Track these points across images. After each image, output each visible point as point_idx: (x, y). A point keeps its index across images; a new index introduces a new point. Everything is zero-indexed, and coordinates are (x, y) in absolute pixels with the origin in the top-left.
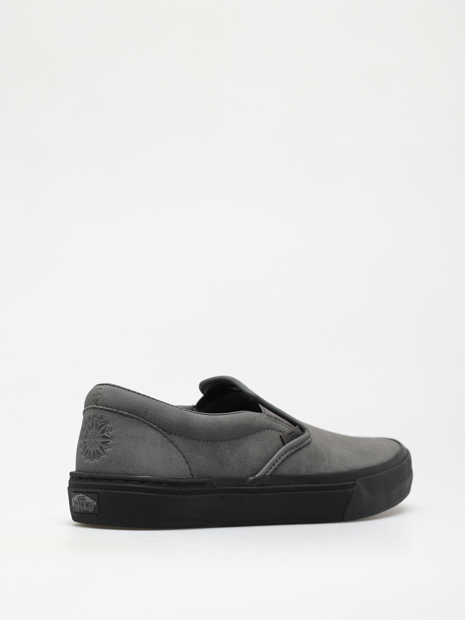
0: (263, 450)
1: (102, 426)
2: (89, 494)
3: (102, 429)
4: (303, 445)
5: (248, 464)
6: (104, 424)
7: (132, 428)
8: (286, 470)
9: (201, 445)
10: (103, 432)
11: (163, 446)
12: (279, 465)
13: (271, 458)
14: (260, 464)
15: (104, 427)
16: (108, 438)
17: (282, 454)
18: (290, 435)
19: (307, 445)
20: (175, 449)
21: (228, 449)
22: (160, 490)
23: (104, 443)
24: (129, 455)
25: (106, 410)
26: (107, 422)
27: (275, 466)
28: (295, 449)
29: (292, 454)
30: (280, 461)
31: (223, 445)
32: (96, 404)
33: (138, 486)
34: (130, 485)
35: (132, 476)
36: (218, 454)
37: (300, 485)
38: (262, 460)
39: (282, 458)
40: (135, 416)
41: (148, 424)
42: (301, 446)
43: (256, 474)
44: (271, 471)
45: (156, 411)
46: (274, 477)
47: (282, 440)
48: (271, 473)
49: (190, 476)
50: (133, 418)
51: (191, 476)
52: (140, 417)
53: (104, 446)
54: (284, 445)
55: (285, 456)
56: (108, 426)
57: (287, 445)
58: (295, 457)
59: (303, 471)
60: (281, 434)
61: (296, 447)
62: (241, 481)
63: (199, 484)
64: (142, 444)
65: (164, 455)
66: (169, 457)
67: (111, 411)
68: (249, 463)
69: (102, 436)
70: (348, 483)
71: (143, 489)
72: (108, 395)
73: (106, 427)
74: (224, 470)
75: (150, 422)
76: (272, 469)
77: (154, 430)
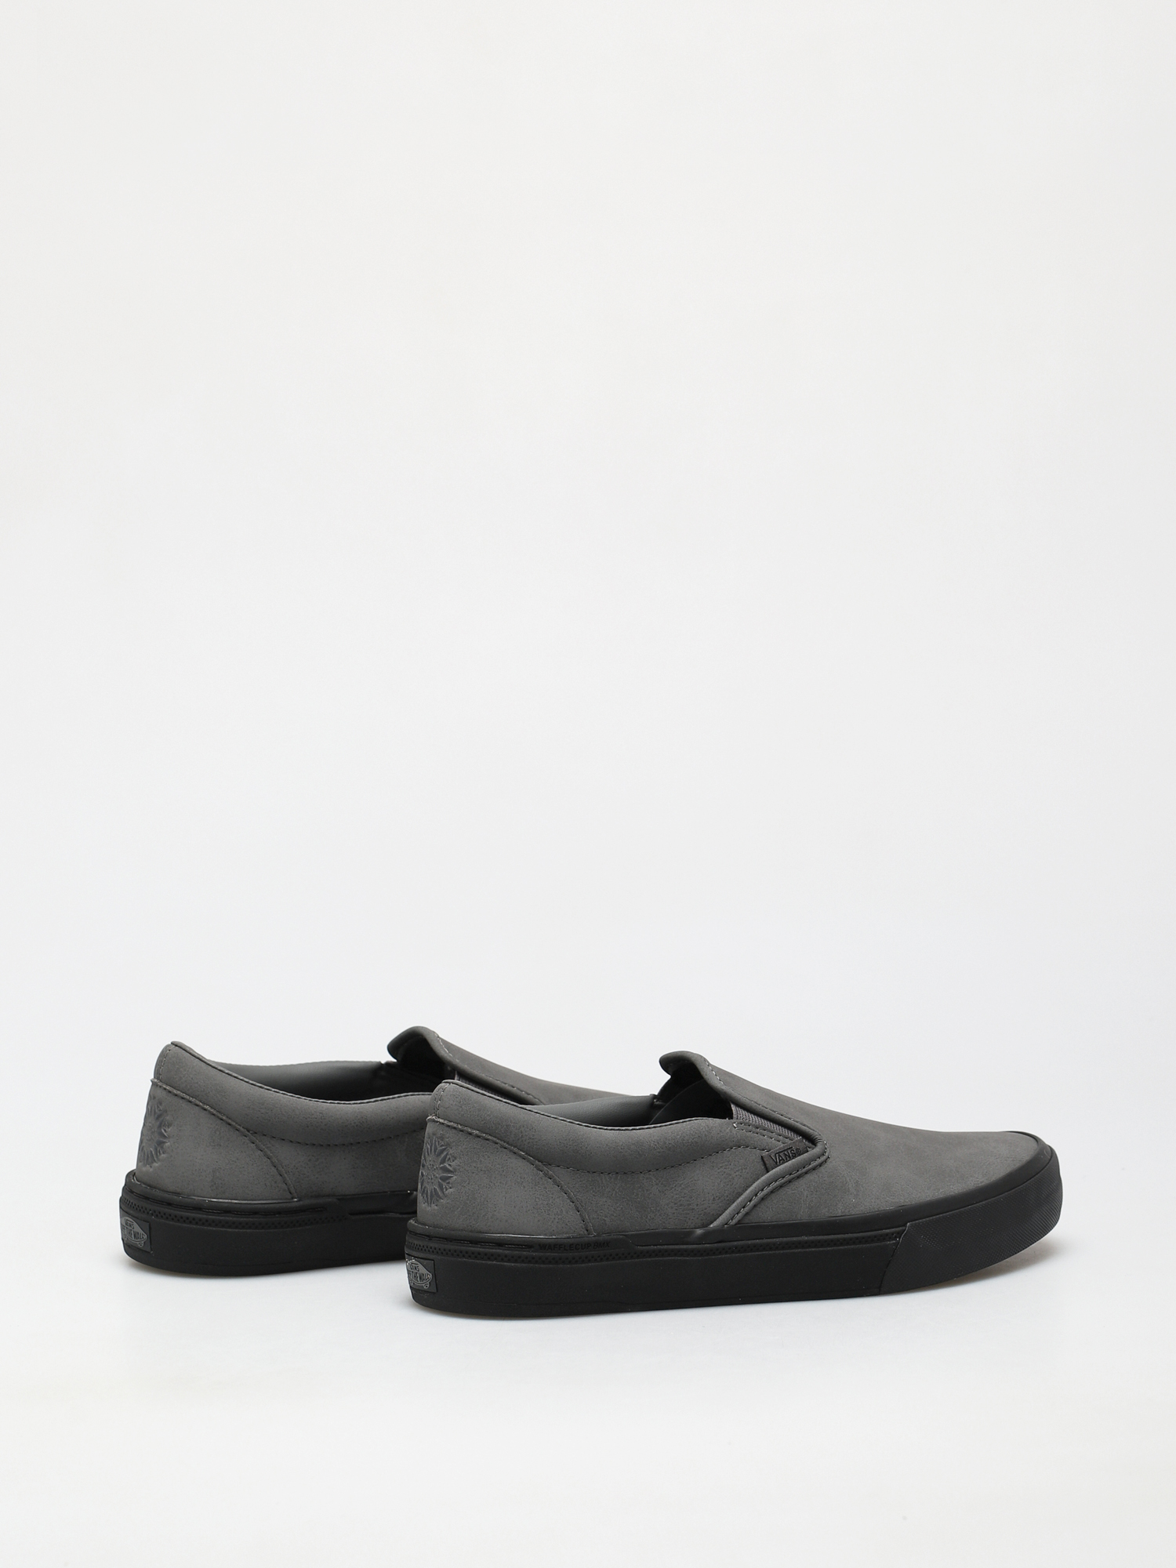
0: (725, 1183)
1: (442, 1151)
2: (422, 1260)
3: (443, 1156)
4: (804, 1170)
5: (695, 1207)
6: (445, 1149)
7: (486, 1157)
8: (769, 1214)
9: (604, 1181)
10: (443, 1161)
11: (536, 1185)
12: (755, 1206)
13: (740, 1194)
14: (720, 1207)
15: (445, 1153)
16: (449, 1171)
17: (761, 1188)
18: (781, 1154)
19: (814, 1169)
20: (559, 1189)
21: (657, 1184)
22: (527, 1258)
23: (444, 1179)
24: (479, 1201)
25: (449, 1126)
26: (448, 1145)
27: (746, 1209)
28: (788, 1178)
29: (781, 1186)
30: (755, 1200)
31: (647, 1179)
32: (436, 1115)
33: (491, 1250)
34: (478, 1249)
35: (482, 1235)
36: (637, 1194)
37: (795, 1239)
38: (722, 1198)
39: (761, 1195)
40: (490, 1137)
41: (511, 1151)
42: (799, 1172)
43: (712, 1222)
44: (738, 1217)
45: (522, 1129)
46: (743, 1229)
47: (765, 1164)
48: (739, 1221)
49: (583, 1232)
50: (488, 1140)
51: (586, 1232)
52: (498, 1139)
53: (444, 1184)
54: (768, 1172)
55: (766, 1190)
56: (451, 1151)
57: (771, 1173)
58: (788, 1191)
59: (803, 1214)
60: (765, 1153)
61: (790, 1174)
62: (681, 1236)
63: (598, 1245)
64: (500, 1183)
65: (537, 1200)
66: (546, 1202)
67: (455, 1128)
68: (697, 1205)
69: (441, 1168)
70: (888, 1231)
71: (499, 1256)
72: (451, 1102)
73: (447, 1154)
74: (650, 1220)
75: (515, 1147)
76: (739, 1215)
77: (520, 1160)
